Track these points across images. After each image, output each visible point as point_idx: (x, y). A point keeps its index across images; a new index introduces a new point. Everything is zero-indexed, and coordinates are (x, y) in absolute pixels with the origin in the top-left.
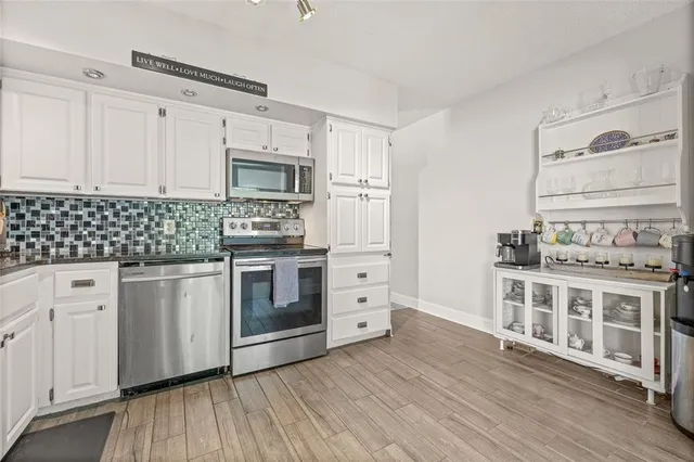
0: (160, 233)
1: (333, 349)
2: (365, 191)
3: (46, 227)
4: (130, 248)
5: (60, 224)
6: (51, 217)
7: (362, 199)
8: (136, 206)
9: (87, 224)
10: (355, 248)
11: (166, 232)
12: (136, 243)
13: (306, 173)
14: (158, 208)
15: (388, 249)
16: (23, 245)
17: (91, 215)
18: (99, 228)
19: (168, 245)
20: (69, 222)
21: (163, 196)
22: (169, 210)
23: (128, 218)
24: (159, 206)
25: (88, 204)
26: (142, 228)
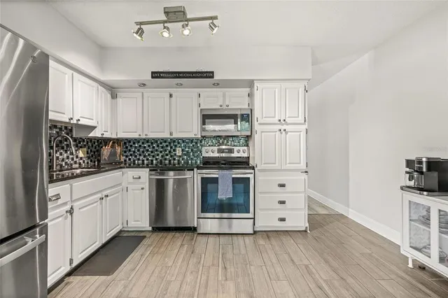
0: (175, 154)
1: (259, 231)
2: (283, 128)
3: (134, 152)
4: (163, 161)
5: (138, 150)
6: (136, 147)
7: (281, 133)
8: (165, 142)
9: (148, 150)
10: (277, 166)
11: (177, 154)
12: (166, 159)
13: (247, 118)
14: (174, 142)
15: (305, 167)
16: (127, 159)
17: (149, 146)
18: (152, 152)
19: (179, 161)
20: (141, 150)
21: (172, 137)
22: (179, 143)
23: (162, 147)
24: (174, 141)
25: (148, 142)
26: (167, 152)
